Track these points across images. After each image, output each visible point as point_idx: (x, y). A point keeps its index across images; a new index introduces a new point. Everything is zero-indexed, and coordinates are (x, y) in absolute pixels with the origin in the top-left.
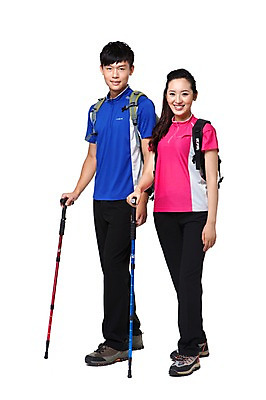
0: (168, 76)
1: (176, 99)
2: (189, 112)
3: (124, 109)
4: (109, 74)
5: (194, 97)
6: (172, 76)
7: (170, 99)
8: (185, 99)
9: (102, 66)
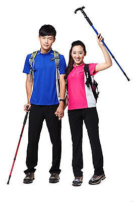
0: (72, 44)
1: (77, 55)
2: (82, 61)
5: (85, 55)
6: (74, 44)
7: (73, 55)
8: (81, 56)
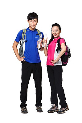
0: (52, 26)
1: (54, 32)
3: (37, 35)
4: (31, 23)
8: (57, 32)
9: (28, 20)
